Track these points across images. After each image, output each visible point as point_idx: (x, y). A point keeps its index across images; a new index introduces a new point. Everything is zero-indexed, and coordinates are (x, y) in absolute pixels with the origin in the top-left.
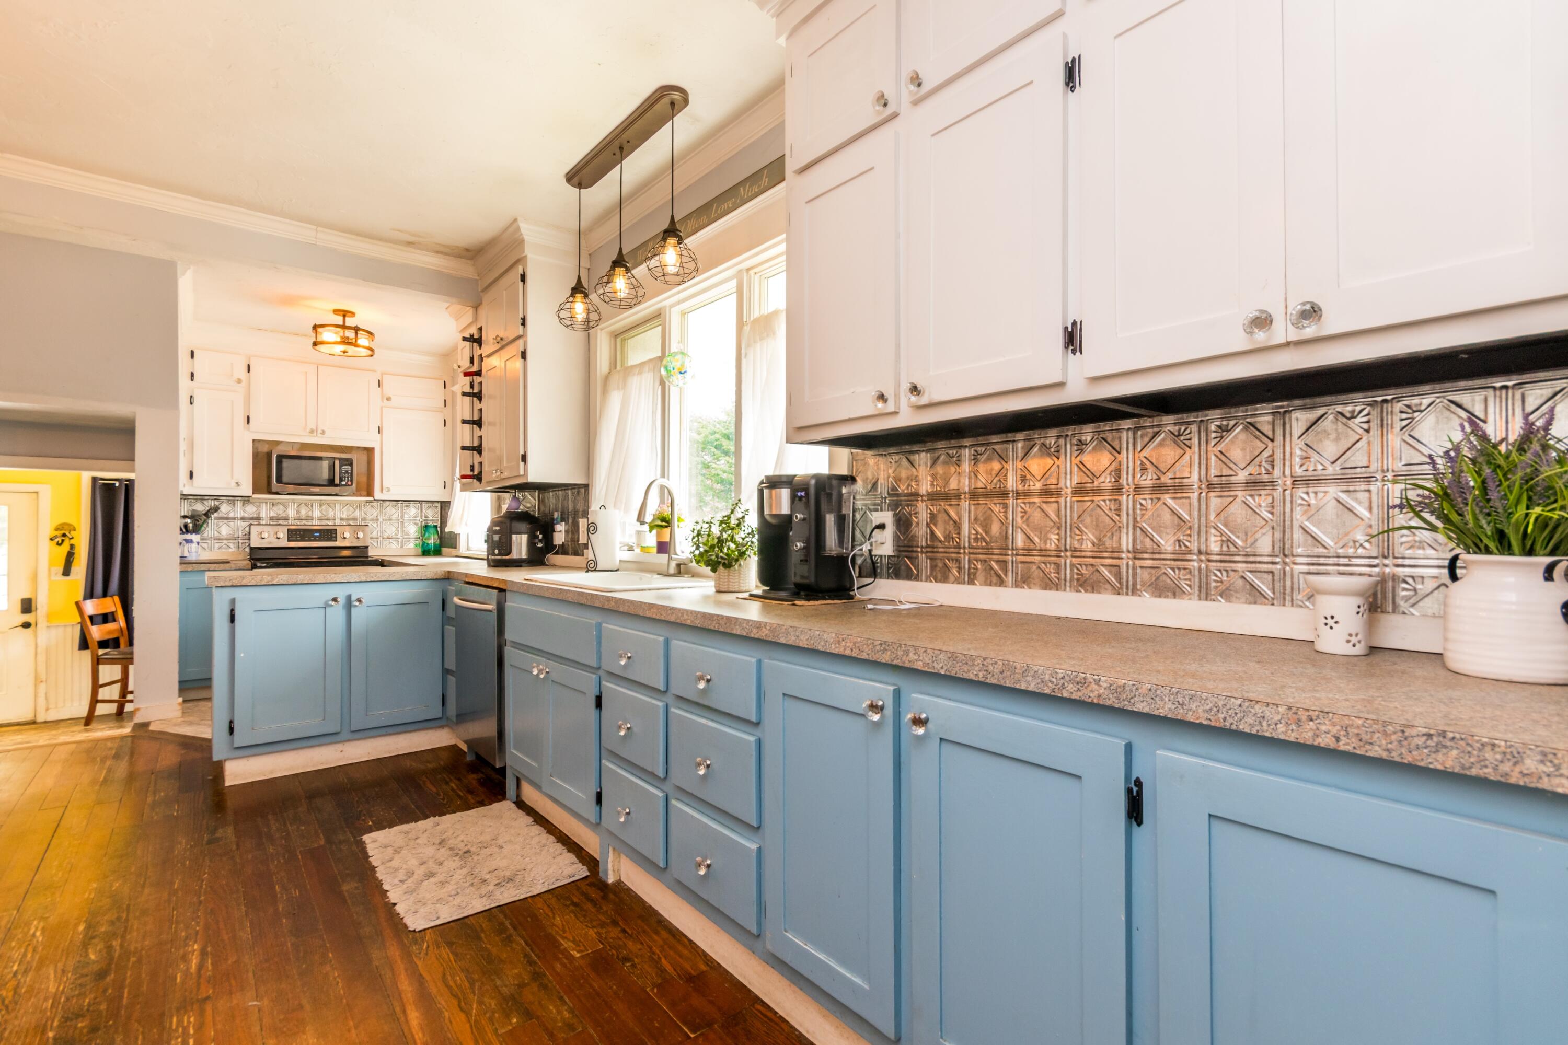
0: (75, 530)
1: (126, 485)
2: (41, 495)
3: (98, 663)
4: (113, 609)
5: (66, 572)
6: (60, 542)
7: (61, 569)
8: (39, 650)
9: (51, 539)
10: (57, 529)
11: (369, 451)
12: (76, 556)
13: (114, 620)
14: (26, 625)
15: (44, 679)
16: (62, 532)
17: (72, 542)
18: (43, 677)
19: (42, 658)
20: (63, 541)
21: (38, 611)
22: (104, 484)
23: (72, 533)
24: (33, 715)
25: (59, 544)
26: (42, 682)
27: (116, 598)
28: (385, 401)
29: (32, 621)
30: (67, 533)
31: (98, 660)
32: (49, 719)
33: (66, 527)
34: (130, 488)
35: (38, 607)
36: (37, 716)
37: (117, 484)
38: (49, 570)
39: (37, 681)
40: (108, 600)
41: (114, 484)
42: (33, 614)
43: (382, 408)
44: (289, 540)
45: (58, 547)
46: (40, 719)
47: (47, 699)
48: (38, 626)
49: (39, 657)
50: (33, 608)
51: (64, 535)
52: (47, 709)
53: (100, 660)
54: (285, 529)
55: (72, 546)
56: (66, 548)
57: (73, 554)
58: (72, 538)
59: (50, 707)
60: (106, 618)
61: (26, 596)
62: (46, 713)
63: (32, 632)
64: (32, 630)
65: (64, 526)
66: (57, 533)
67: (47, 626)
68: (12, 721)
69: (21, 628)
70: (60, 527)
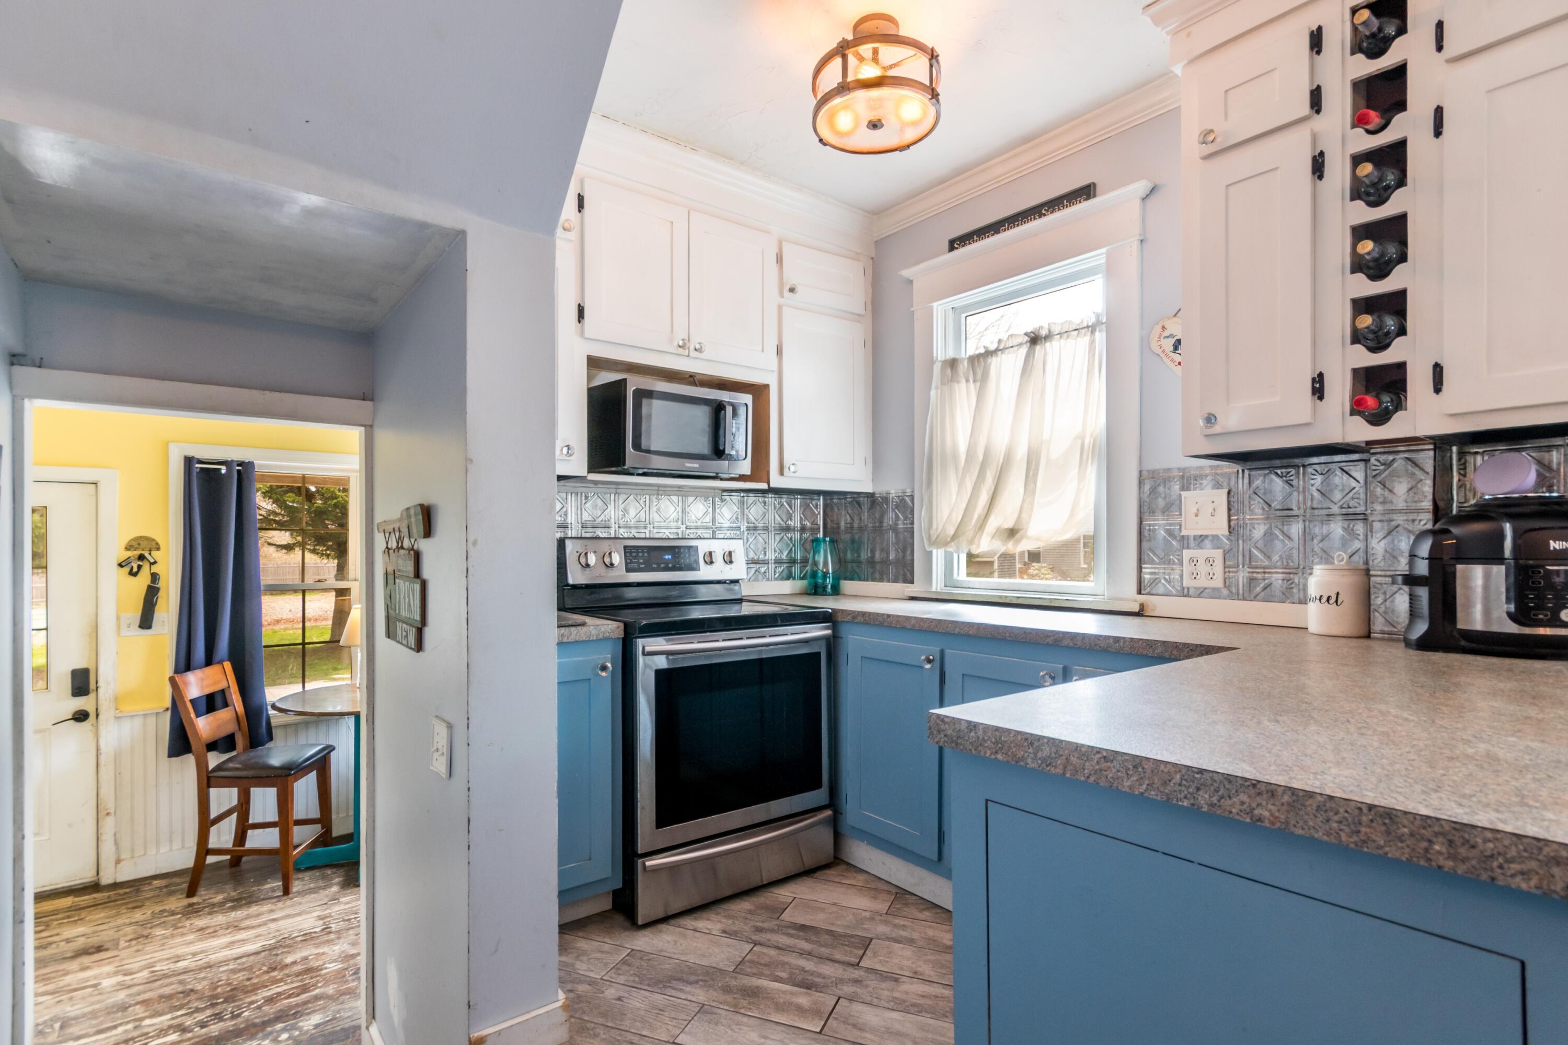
0: (158, 549)
1: (239, 471)
2: (101, 487)
3: (209, 786)
4: (222, 685)
5: (146, 622)
6: (135, 569)
7: (136, 614)
8: (103, 759)
9: (121, 565)
10: (129, 548)
11: (759, 391)
12: (161, 594)
13: (226, 705)
14: (81, 716)
15: (112, 811)
16: (138, 553)
17: (155, 569)
18: (111, 807)
19: (107, 773)
20: (139, 567)
21: (101, 691)
22: (202, 469)
23: (154, 553)
24: (94, 872)
25: (133, 574)
26: (108, 814)
27: (228, 665)
28: (787, 294)
29: (91, 710)
30: (147, 555)
31: (209, 778)
32: (121, 878)
33: (144, 544)
34: (244, 476)
35: (100, 683)
36: (101, 874)
37: (224, 470)
38: (118, 618)
39: (100, 813)
40: (213, 672)
41: (220, 470)
42: (92, 696)
43: (780, 308)
44: (628, 570)
45: (132, 578)
46: (107, 878)
47: (116, 843)
48: (100, 717)
49: (102, 769)
50: (92, 686)
51: (141, 557)
52: (118, 861)
53: (213, 781)
54: (620, 545)
55: (155, 577)
56: (144, 579)
57: (158, 589)
58: (155, 562)
59: (123, 857)
60: (211, 703)
61: (80, 665)
62: (116, 867)
63: (91, 728)
64: (90, 724)
65: (141, 542)
66: (129, 554)
67: (115, 717)
68: (60, 886)
69: (72, 721)
70: (134, 543)
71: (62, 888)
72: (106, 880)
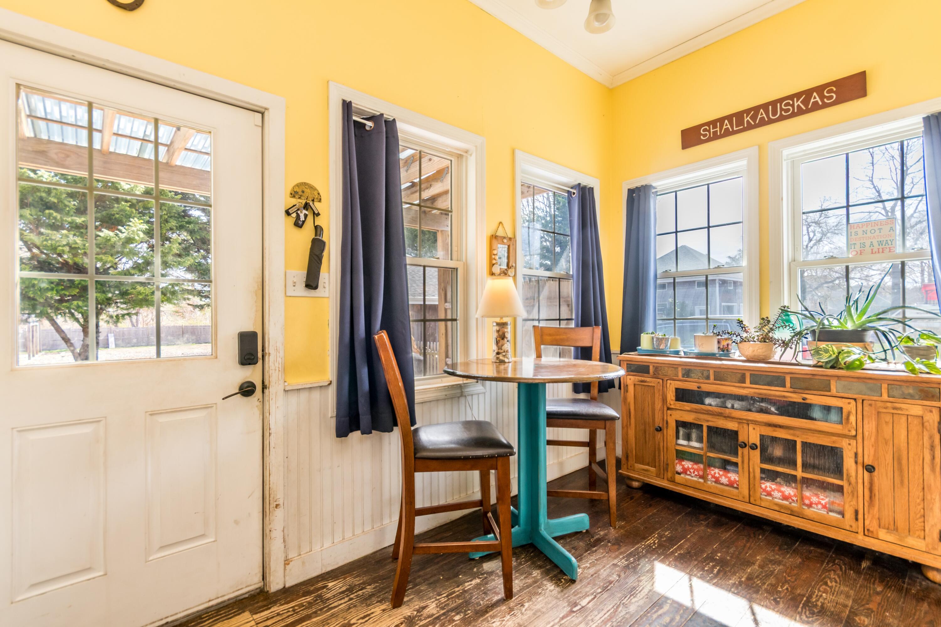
0: (321, 199)
5: (312, 281)
6: (301, 219)
7: (302, 272)
8: (270, 440)
9: (287, 213)
10: (294, 194)
14: (247, 390)
15: (281, 502)
16: (303, 200)
17: (318, 220)
18: (279, 497)
19: (275, 457)
20: (304, 217)
21: (268, 359)
23: (318, 203)
24: (260, 578)
25: (298, 224)
26: (274, 506)
29: (258, 382)
30: (311, 204)
32: (290, 581)
33: (307, 191)
34: (390, 134)
35: (267, 351)
36: (268, 579)
37: (372, 124)
38: (285, 274)
39: (266, 506)
41: (369, 123)
42: (259, 365)
45: (298, 228)
47: (284, 540)
48: (267, 390)
49: (270, 452)
50: (259, 353)
51: (306, 206)
52: (287, 562)
55: (318, 229)
56: (307, 233)
57: (321, 244)
58: (319, 213)
59: (290, 557)
61: (248, 327)
62: (285, 569)
63: (258, 403)
64: (256, 399)
65: (305, 190)
66: (294, 201)
67: (285, 391)
68: (226, 598)
69: (239, 395)
70: (299, 190)
71: (229, 600)
72: (275, 585)
